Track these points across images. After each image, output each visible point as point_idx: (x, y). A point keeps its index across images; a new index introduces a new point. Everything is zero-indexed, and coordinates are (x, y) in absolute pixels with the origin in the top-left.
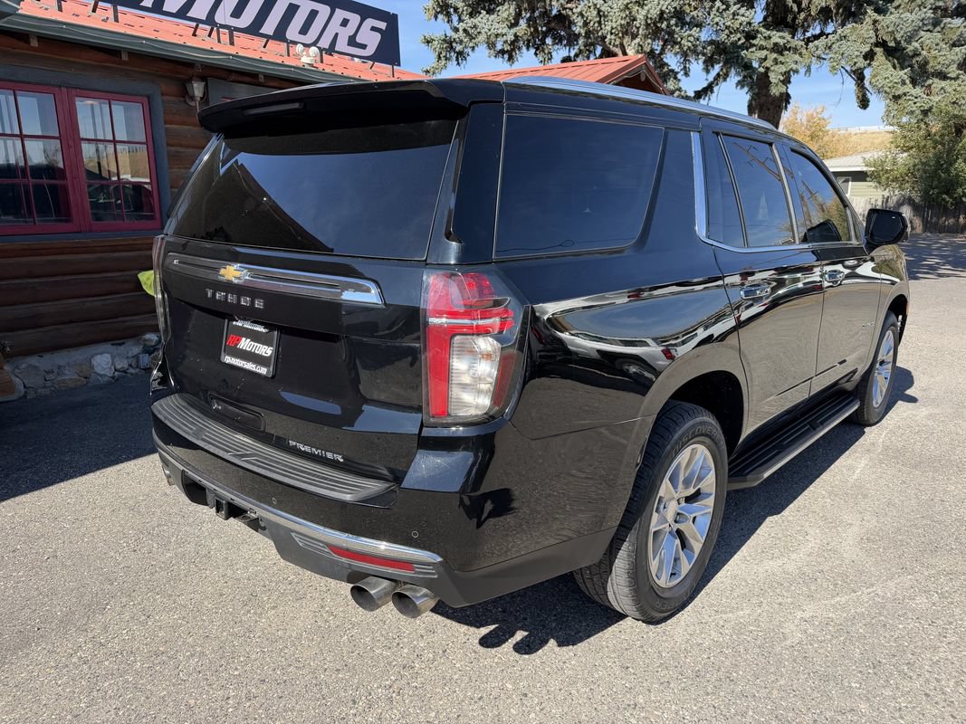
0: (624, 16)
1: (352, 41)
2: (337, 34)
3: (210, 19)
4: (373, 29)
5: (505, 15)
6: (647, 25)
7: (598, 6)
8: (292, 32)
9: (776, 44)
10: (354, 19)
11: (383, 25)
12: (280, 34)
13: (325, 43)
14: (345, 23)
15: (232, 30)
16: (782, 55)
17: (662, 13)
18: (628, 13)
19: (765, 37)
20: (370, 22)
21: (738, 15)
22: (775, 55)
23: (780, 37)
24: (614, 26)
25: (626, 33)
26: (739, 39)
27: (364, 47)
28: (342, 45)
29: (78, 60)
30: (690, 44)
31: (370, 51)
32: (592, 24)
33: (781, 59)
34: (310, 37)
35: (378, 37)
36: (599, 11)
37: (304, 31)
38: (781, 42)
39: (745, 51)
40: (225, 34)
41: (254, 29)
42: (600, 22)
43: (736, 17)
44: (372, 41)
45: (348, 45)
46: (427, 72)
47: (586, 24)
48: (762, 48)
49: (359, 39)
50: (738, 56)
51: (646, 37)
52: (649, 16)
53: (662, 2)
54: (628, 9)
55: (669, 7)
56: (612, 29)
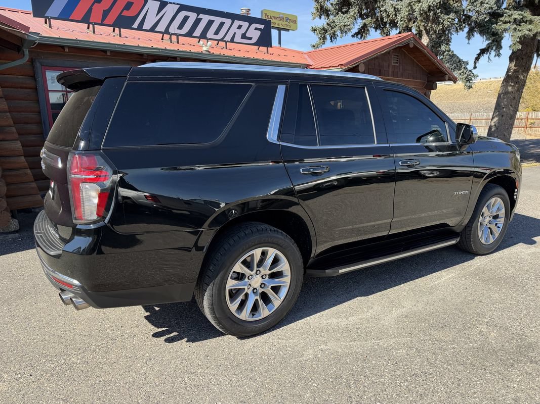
0: (408, 10)
1: (244, 36)
2: (235, 33)
3: (167, 31)
4: (256, 29)
5: (352, 14)
6: (421, 15)
7: (394, 5)
8: (210, 34)
9: (515, 20)
10: (245, 25)
11: (262, 27)
12: (203, 36)
13: (228, 38)
14: (240, 27)
15: (178, 35)
16: (520, 25)
17: (430, 6)
18: (410, 8)
19: (509, 15)
20: (254, 26)
21: (484, 3)
22: (514, 26)
23: (519, 15)
24: (403, 16)
25: (410, 20)
26: (485, 18)
27: (250, 39)
28: (238, 38)
29: (94, 56)
30: (449, 23)
31: (254, 41)
32: (391, 16)
33: (519, 28)
34: (219, 36)
35: (259, 33)
36: (395, 8)
37: (216, 33)
38: (519, 17)
39: (495, 25)
40: (174, 38)
41: (189, 34)
42: (396, 15)
43: (483, 5)
44: (255, 35)
45: (241, 38)
46: (314, 46)
47: (388, 16)
48: (506, 22)
49: (247, 35)
50: (489, 28)
51: (421, 21)
52: (422, 9)
53: (429, 0)
54: (410, 5)
55: (434, 3)
56: (402, 18)
